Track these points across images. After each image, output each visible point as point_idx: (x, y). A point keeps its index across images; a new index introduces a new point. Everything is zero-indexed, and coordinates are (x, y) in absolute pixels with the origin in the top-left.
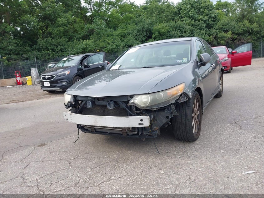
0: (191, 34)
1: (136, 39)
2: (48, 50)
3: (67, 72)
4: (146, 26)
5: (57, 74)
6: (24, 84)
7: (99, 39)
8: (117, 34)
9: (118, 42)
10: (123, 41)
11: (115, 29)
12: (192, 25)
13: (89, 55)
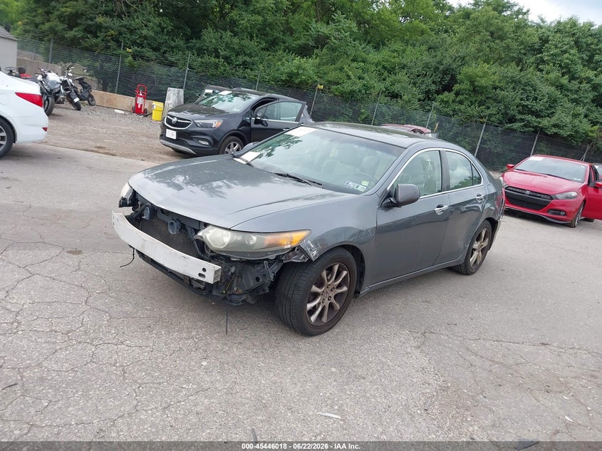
0: (551, 107)
1: (415, 84)
2: (217, 56)
3: (216, 123)
4: (447, 61)
5: (196, 121)
6: (146, 114)
7: (334, 60)
8: (376, 61)
9: (371, 79)
10: (384, 80)
11: (377, 48)
12: (561, 87)
13: (274, 99)
